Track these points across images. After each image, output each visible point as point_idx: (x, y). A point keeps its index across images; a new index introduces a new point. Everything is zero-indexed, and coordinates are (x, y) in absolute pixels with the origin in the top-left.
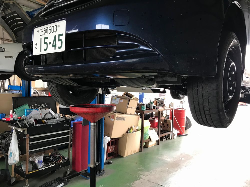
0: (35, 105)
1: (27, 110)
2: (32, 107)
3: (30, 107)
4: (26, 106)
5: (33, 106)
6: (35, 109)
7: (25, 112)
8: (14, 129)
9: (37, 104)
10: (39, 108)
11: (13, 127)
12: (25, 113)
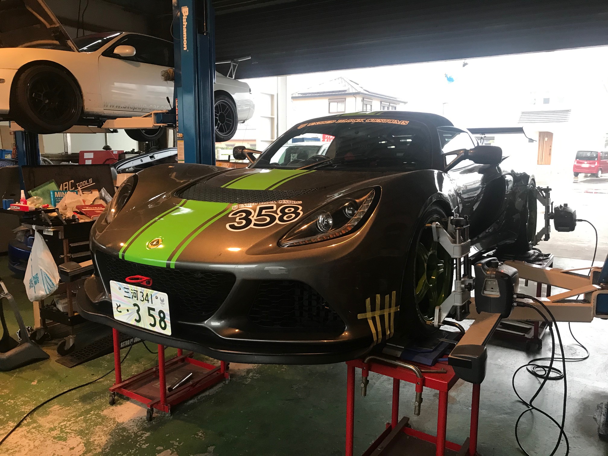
0: (70, 182)
2: (64, 188)
3: (59, 187)
4: (52, 186)
5: (66, 185)
6: (71, 191)
7: (52, 196)
8: (36, 230)
9: (73, 181)
10: (79, 188)
11: (34, 227)
12: (52, 199)
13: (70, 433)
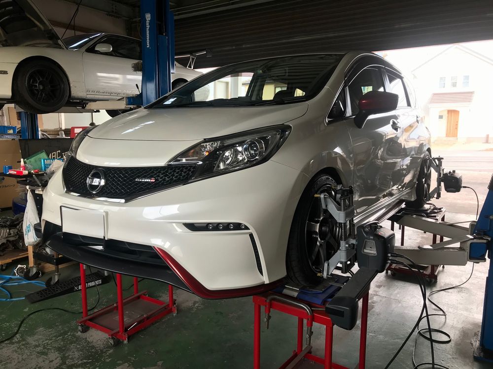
0: (57, 152)
1: (46, 160)
2: (53, 157)
3: (49, 156)
4: (43, 155)
5: (54, 155)
6: (58, 159)
7: (43, 163)
8: (29, 190)
9: (59, 151)
10: (64, 156)
11: (28, 187)
12: (43, 166)
13: (50, 349)
